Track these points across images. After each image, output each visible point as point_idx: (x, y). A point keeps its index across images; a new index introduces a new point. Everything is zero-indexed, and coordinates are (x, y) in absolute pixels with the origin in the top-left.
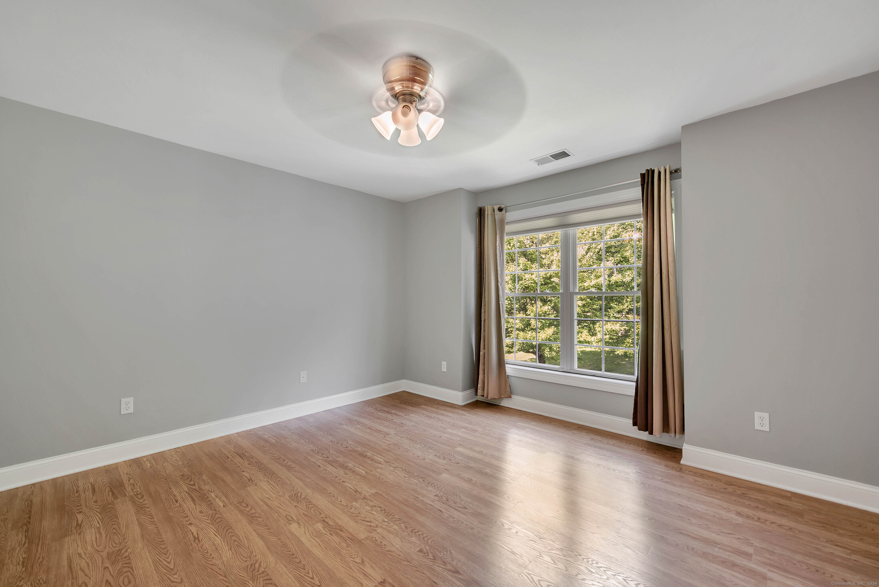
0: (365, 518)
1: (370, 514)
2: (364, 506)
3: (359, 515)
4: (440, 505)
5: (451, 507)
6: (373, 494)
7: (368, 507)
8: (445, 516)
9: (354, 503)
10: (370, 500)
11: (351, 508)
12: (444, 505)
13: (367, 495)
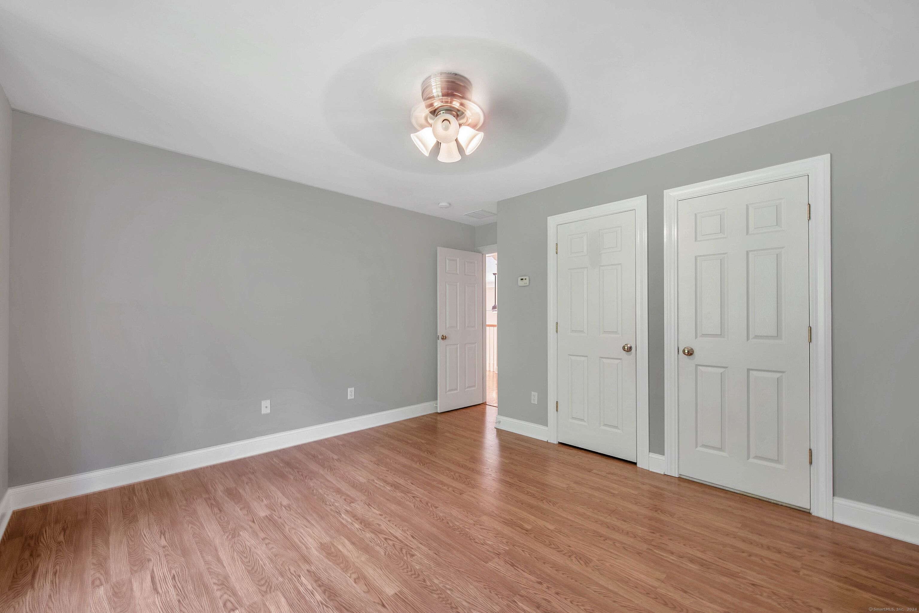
0: (488, 532)
1: (485, 536)
2: (495, 545)
3: (495, 535)
4: (411, 543)
5: (400, 541)
6: (490, 560)
7: (490, 543)
8: (410, 532)
9: (507, 549)
10: (490, 552)
11: (507, 542)
12: (407, 543)
13: (496, 560)
